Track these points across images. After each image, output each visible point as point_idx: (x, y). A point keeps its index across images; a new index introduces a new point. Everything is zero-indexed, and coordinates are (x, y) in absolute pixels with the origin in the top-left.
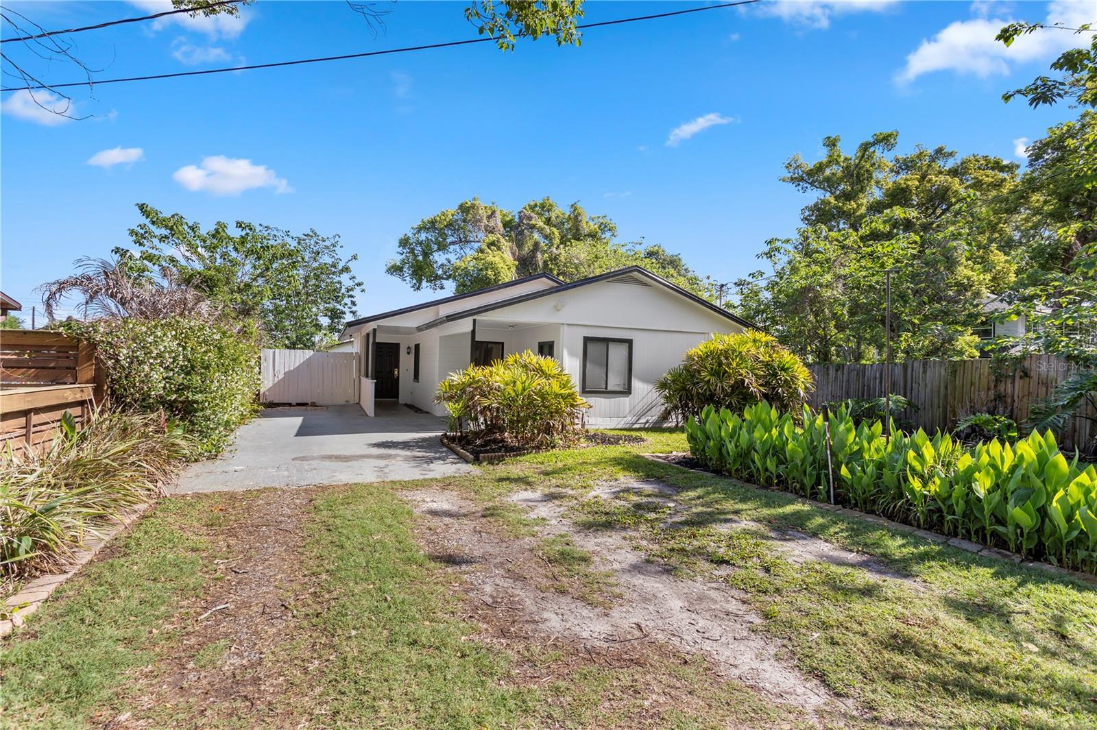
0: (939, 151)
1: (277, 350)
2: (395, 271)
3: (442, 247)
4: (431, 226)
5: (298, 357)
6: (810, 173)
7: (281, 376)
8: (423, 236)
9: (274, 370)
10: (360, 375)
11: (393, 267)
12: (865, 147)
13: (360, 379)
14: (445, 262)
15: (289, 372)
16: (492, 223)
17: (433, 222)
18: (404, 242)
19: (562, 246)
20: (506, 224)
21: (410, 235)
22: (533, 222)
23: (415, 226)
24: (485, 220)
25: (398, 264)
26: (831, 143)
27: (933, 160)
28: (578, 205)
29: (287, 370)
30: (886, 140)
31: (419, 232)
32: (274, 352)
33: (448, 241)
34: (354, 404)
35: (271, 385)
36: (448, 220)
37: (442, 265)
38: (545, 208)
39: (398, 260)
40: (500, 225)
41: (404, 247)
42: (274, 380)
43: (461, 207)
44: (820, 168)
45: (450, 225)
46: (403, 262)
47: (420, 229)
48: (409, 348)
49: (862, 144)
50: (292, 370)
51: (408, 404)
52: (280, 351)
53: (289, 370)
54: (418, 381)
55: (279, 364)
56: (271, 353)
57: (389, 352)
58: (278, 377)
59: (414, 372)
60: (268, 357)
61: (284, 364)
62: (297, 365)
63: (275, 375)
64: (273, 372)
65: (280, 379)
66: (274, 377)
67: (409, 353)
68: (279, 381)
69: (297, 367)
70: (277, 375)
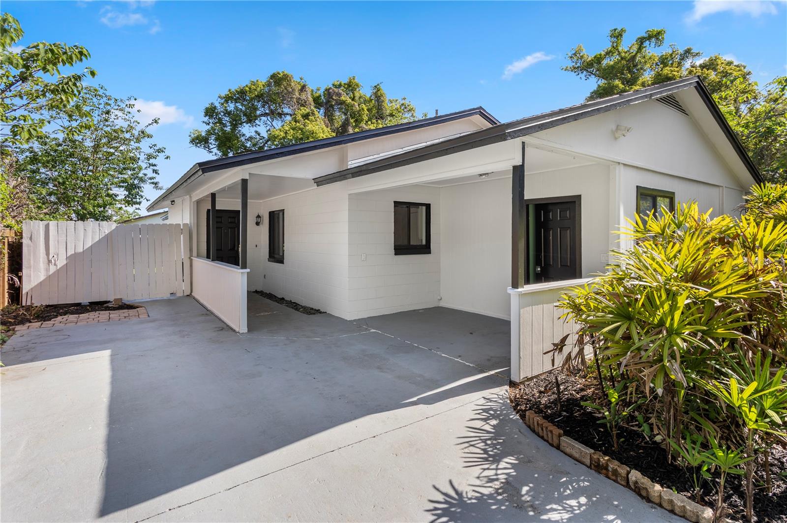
0: (688, 52)
1: (53, 224)
2: (200, 142)
3: (251, 119)
4: (240, 95)
5: (90, 234)
6: (590, 64)
7: (62, 262)
8: (231, 107)
9: (48, 254)
10: (191, 255)
11: (197, 138)
12: (641, 41)
13: (191, 261)
14: (253, 134)
15: (76, 255)
16: (303, 97)
17: (242, 92)
18: (210, 112)
19: (369, 123)
20: (316, 100)
21: (217, 105)
22: (343, 98)
23: (223, 95)
24: (297, 94)
25: (203, 134)
26: (617, 35)
27: (682, 59)
28: (382, 87)
29: (71, 252)
30: (656, 36)
31: (227, 102)
32: (47, 227)
33: (258, 113)
34: (184, 296)
35: (42, 277)
36: (258, 89)
37: (251, 138)
38: (351, 87)
39: (203, 129)
40: (311, 99)
41: (211, 117)
42: (47, 270)
43: (273, 76)
44: (598, 60)
45: (260, 97)
46: (209, 133)
47: (227, 99)
48: (258, 216)
49: (639, 38)
50: (80, 253)
51: (258, 292)
52: (58, 223)
53: (74, 253)
54: (281, 261)
55: (57, 244)
56: (41, 226)
57: (231, 222)
58: (55, 264)
59: (269, 248)
60: (36, 233)
61: (66, 242)
62: (89, 244)
63: (49, 261)
64: (46, 256)
65: (60, 267)
66: (49, 265)
67: (258, 224)
68: (58, 270)
69: (89, 248)
70: (53, 261)
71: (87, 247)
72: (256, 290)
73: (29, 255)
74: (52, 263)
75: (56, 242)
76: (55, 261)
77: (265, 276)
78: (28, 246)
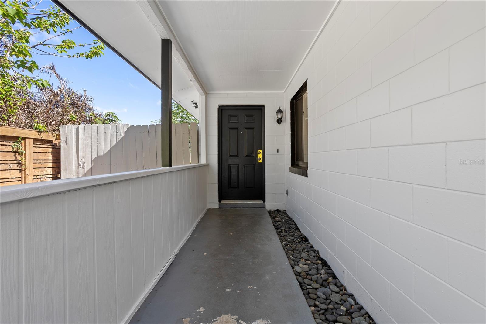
1: (81, 128)
5: (109, 135)
7: (88, 166)
9: (78, 155)
29: (95, 156)
32: (77, 130)
42: (78, 173)
48: (280, 111)
50: (102, 156)
51: (280, 211)
52: (85, 126)
53: (97, 156)
54: (304, 173)
55: (84, 147)
56: (73, 130)
57: (248, 122)
58: (83, 168)
59: (291, 153)
60: (69, 137)
61: (91, 145)
62: (108, 148)
63: (79, 164)
64: (77, 159)
65: (87, 171)
66: (79, 168)
67: (279, 121)
68: (85, 174)
69: (108, 151)
70: (82, 165)
71: (106, 151)
72: (278, 209)
73: (65, 158)
74: (80, 166)
75: (84, 145)
76: (83, 164)
77: (287, 191)
78: (65, 149)
